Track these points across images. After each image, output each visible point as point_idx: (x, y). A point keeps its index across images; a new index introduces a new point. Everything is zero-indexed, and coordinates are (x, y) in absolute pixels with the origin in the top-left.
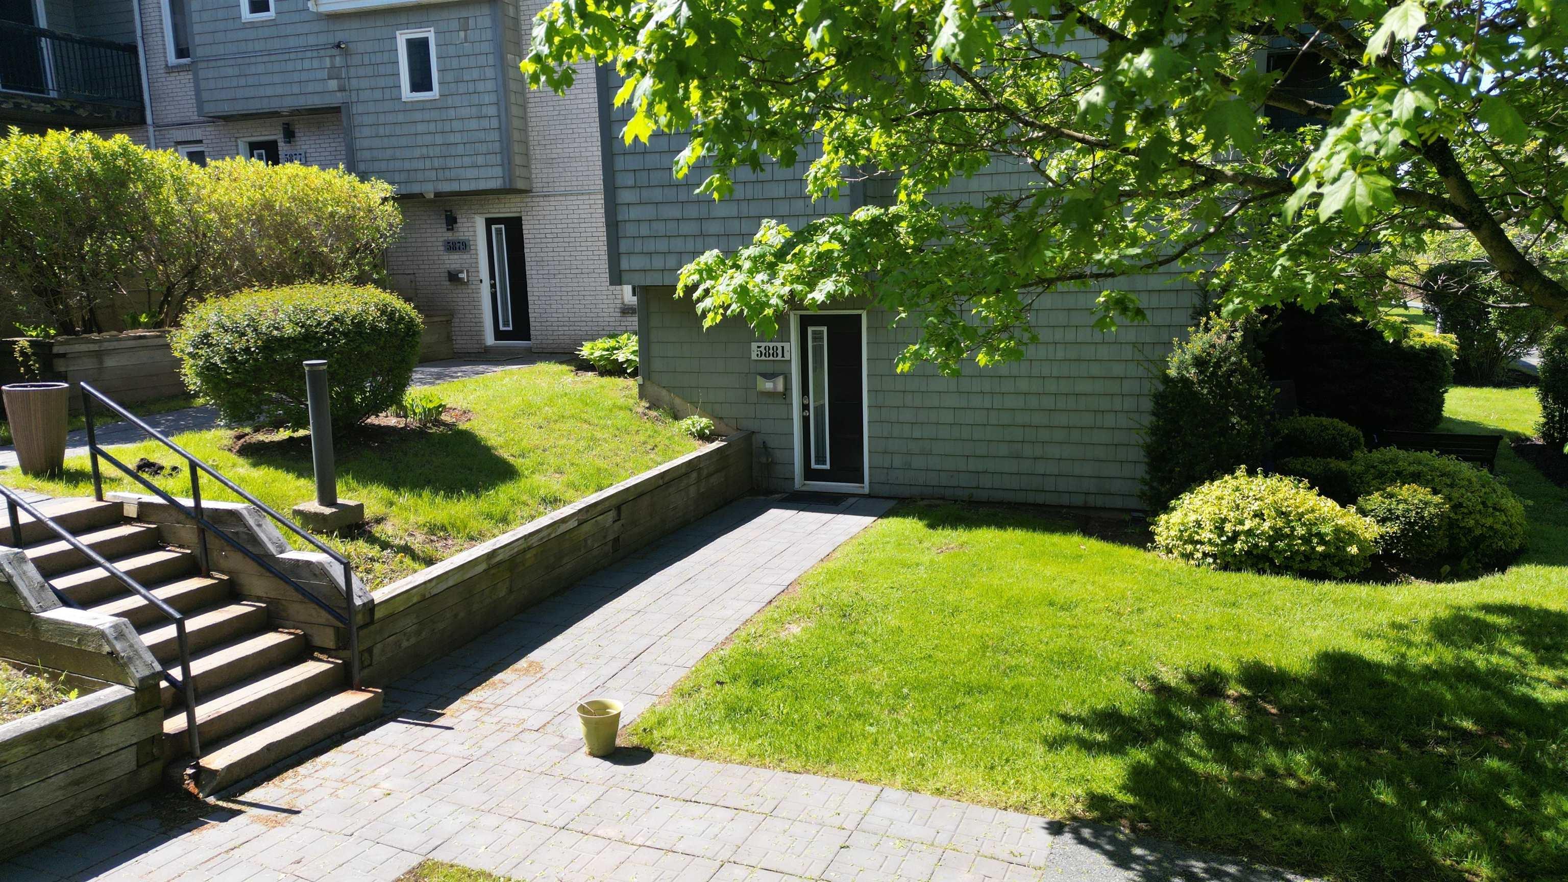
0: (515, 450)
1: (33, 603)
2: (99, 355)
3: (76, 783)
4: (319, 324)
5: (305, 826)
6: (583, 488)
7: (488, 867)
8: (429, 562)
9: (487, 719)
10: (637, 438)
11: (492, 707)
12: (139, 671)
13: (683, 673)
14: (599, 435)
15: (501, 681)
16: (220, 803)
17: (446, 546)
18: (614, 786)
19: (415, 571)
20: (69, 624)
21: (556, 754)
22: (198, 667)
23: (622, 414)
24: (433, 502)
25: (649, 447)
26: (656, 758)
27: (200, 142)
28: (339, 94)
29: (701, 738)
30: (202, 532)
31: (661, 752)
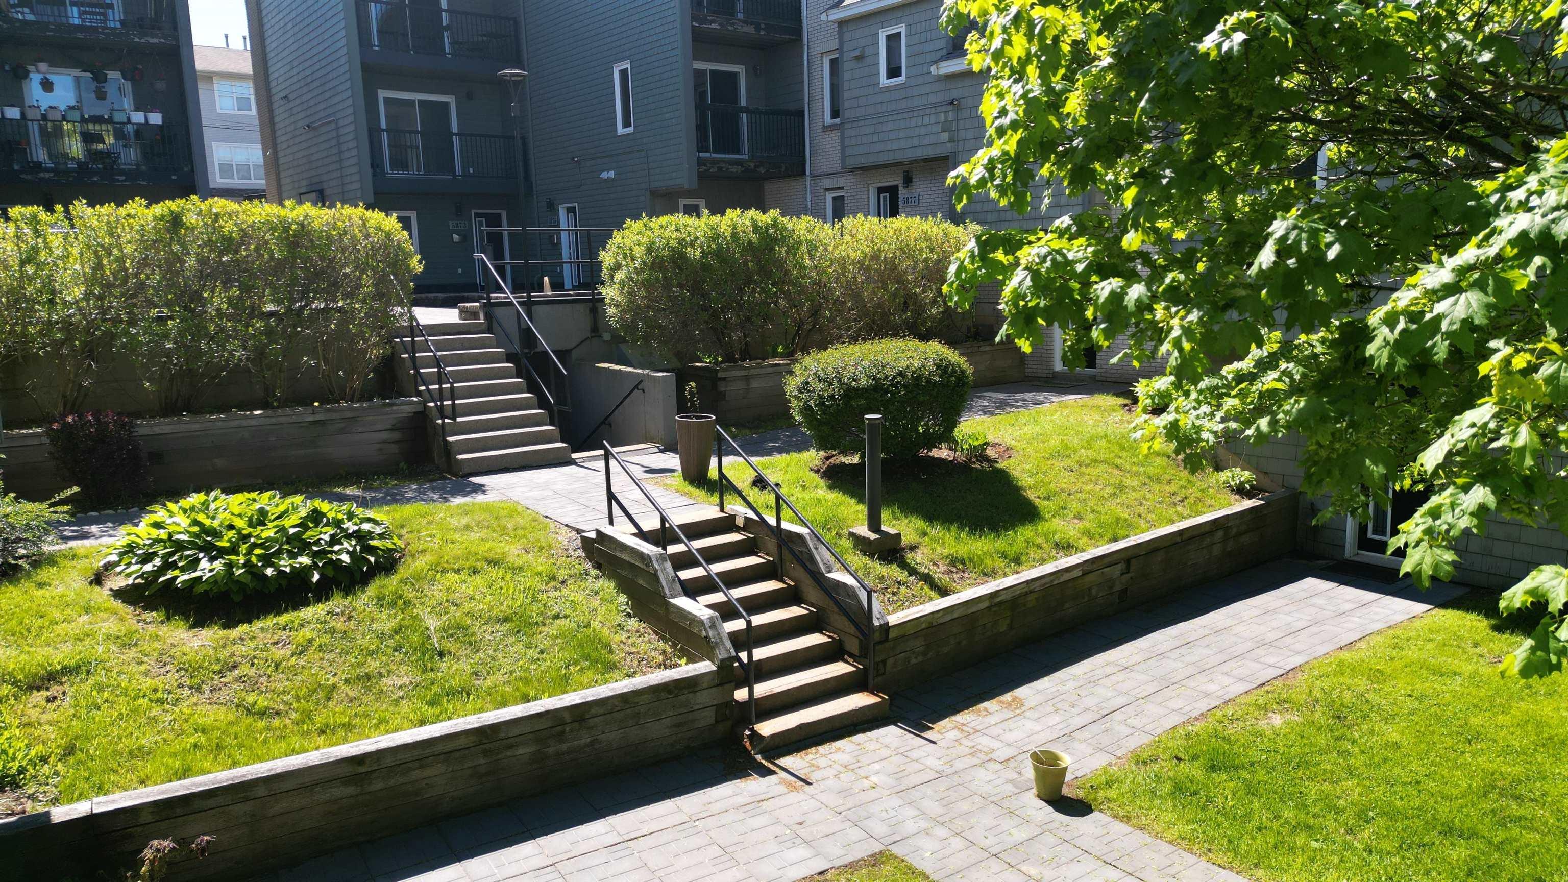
0: (1042, 492)
1: (667, 591)
2: (747, 379)
3: (678, 725)
4: (887, 377)
5: (812, 797)
6: (1097, 536)
7: (929, 871)
8: (944, 592)
9: (964, 741)
10: (1167, 488)
11: (971, 731)
12: (721, 654)
13: (1146, 739)
14: (1128, 482)
15: (986, 709)
16: (763, 761)
17: (961, 578)
18: (1050, 831)
19: (931, 599)
20: (684, 610)
21: (1010, 788)
22: (760, 653)
23: (1158, 461)
24: (957, 539)
25: (1179, 498)
26: (1095, 815)
27: (842, 188)
28: (949, 145)
29: (1141, 808)
30: (780, 547)
31: (1100, 811)
